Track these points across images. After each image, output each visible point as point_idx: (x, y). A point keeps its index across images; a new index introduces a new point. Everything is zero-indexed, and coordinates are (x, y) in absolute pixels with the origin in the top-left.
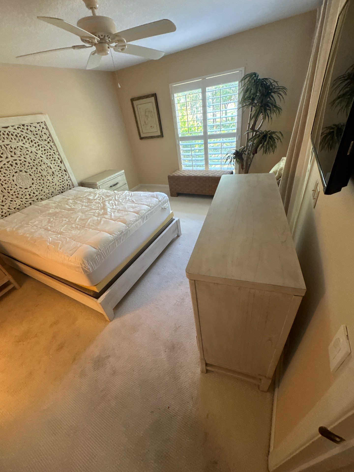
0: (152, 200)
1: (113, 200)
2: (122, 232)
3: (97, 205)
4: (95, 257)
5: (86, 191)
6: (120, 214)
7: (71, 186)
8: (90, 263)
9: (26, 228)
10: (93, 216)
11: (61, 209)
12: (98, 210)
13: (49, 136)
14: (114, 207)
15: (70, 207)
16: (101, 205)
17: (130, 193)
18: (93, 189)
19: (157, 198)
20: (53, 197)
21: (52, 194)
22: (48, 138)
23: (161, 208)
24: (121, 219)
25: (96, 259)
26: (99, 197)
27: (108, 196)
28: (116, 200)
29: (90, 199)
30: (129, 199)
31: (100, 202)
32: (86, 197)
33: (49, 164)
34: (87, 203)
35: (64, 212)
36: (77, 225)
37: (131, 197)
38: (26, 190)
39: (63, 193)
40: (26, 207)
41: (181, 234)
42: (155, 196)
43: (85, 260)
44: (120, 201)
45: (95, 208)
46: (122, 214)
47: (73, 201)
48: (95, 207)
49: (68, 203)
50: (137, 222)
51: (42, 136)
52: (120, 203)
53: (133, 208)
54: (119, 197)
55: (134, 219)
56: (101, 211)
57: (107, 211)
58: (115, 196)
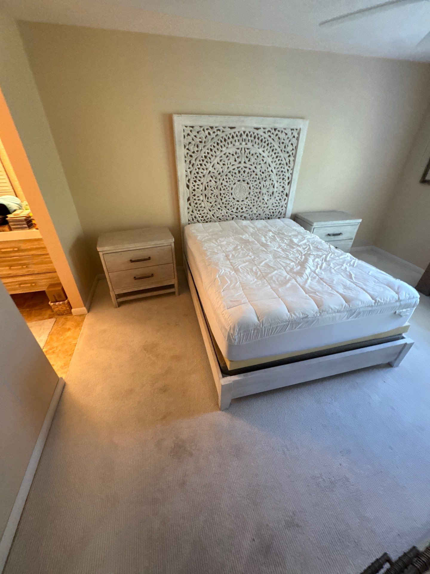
0: (387, 292)
1: (322, 258)
2: (307, 317)
3: (297, 255)
4: (251, 330)
5: (295, 228)
6: (319, 287)
7: (281, 216)
8: (241, 334)
9: (212, 244)
10: (283, 268)
11: (255, 239)
12: (293, 263)
13: (294, 148)
14: (318, 270)
15: (265, 242)
16: (301, 258)
17: (353, 261)
18: (305, 229)
19: (397, 293)
20: (257, 219)
21: (257, 216)
22: (291, 151)
23: (393, 312)
24: (317, 295)
25: (251, 333)
26: (305, 244)
27: (317, 249)
28: (325, 260)
29: (294, 242)
30: (346, 268)
31: (303, 252)
32: (290, 236)
33: (275, 182)
34: (288, 245)
35: (256, 244)
36: (258, 270)
37: (351, 268)
38: (238, 203)
39: (268, 220)
40: (227, 219)
41: (397, 366)
42: (396, 288)
43: (237, 327)
44: (332, 265)
45: (292, 259)
46: (323, 288)
47: (274, 235)
48: (294, 256)
49: (266, 235)
50: (338, 315)
51: (288, 146)
52: (329, 267)
53: (345, 287)
54: (333, 259)
55: (337, 307)
56: (297, 267)
57: (305, 271)
58: (328, 255)
